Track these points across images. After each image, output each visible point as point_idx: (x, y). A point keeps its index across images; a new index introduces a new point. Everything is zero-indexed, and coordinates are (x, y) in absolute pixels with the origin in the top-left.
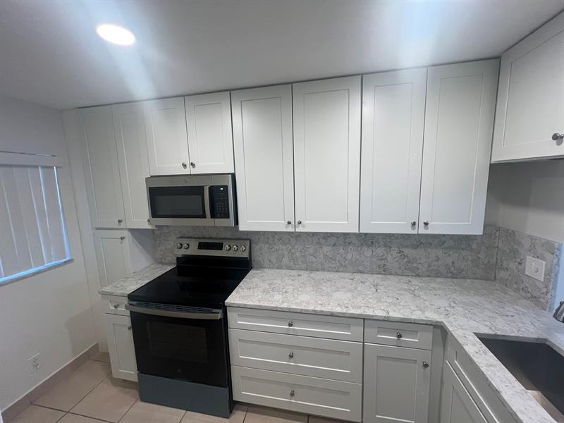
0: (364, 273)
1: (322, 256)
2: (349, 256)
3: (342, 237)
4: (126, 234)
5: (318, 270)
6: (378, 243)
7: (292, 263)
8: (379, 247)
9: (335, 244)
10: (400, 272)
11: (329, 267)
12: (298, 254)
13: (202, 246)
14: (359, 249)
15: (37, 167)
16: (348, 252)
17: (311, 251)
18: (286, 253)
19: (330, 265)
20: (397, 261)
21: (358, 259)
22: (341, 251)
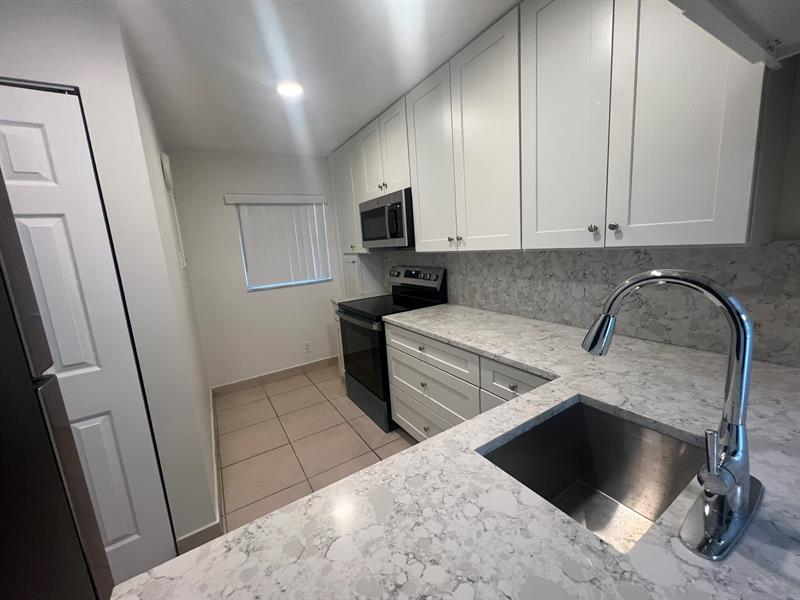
0: (571, 325)
1: (515, 293)
2: (550, 297)
3: (541, 267)
4: (356, 258)
5: (511, 313)
6: (594, 276)
7: (483, 301)
8: (595, 283)
9: (532, 276)
10: (631, 330)
11: (525, 311)
12: (491, 289)
13: (408, 274)
14: (565, 285)
15: (312, 204)
16: (549, 290)
17: (503, 285)
18: (478, 286)
19: (526, 308)
20: (627, 310)
21: (562, 302)
22: (540, 287)
